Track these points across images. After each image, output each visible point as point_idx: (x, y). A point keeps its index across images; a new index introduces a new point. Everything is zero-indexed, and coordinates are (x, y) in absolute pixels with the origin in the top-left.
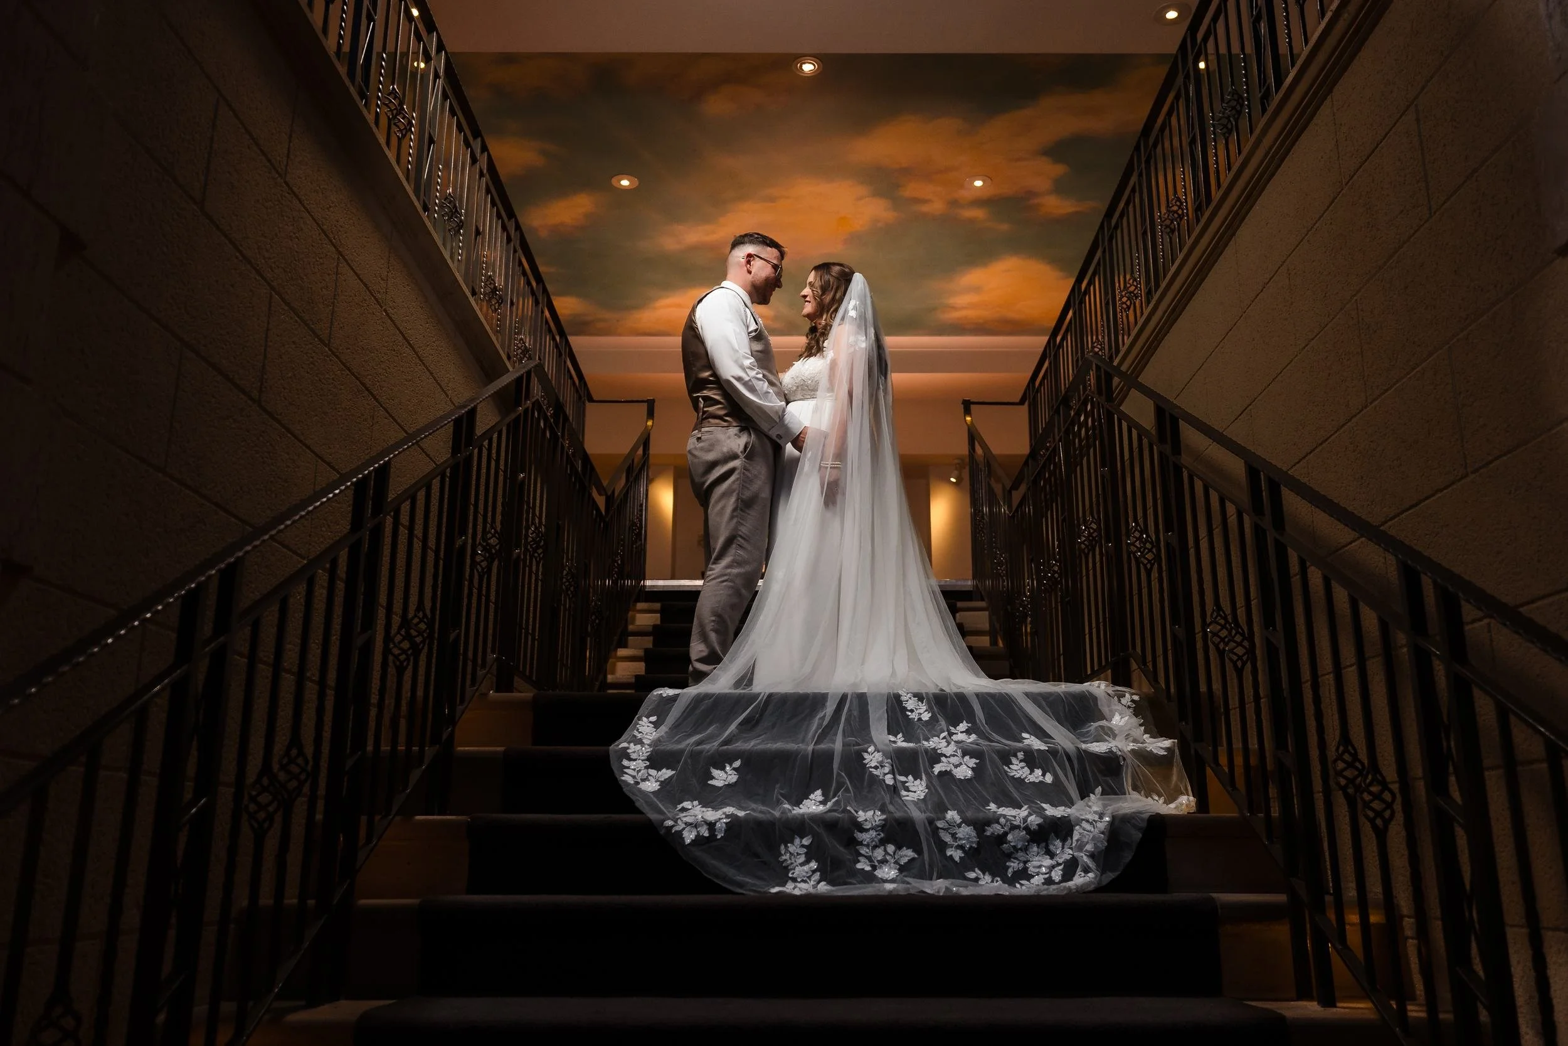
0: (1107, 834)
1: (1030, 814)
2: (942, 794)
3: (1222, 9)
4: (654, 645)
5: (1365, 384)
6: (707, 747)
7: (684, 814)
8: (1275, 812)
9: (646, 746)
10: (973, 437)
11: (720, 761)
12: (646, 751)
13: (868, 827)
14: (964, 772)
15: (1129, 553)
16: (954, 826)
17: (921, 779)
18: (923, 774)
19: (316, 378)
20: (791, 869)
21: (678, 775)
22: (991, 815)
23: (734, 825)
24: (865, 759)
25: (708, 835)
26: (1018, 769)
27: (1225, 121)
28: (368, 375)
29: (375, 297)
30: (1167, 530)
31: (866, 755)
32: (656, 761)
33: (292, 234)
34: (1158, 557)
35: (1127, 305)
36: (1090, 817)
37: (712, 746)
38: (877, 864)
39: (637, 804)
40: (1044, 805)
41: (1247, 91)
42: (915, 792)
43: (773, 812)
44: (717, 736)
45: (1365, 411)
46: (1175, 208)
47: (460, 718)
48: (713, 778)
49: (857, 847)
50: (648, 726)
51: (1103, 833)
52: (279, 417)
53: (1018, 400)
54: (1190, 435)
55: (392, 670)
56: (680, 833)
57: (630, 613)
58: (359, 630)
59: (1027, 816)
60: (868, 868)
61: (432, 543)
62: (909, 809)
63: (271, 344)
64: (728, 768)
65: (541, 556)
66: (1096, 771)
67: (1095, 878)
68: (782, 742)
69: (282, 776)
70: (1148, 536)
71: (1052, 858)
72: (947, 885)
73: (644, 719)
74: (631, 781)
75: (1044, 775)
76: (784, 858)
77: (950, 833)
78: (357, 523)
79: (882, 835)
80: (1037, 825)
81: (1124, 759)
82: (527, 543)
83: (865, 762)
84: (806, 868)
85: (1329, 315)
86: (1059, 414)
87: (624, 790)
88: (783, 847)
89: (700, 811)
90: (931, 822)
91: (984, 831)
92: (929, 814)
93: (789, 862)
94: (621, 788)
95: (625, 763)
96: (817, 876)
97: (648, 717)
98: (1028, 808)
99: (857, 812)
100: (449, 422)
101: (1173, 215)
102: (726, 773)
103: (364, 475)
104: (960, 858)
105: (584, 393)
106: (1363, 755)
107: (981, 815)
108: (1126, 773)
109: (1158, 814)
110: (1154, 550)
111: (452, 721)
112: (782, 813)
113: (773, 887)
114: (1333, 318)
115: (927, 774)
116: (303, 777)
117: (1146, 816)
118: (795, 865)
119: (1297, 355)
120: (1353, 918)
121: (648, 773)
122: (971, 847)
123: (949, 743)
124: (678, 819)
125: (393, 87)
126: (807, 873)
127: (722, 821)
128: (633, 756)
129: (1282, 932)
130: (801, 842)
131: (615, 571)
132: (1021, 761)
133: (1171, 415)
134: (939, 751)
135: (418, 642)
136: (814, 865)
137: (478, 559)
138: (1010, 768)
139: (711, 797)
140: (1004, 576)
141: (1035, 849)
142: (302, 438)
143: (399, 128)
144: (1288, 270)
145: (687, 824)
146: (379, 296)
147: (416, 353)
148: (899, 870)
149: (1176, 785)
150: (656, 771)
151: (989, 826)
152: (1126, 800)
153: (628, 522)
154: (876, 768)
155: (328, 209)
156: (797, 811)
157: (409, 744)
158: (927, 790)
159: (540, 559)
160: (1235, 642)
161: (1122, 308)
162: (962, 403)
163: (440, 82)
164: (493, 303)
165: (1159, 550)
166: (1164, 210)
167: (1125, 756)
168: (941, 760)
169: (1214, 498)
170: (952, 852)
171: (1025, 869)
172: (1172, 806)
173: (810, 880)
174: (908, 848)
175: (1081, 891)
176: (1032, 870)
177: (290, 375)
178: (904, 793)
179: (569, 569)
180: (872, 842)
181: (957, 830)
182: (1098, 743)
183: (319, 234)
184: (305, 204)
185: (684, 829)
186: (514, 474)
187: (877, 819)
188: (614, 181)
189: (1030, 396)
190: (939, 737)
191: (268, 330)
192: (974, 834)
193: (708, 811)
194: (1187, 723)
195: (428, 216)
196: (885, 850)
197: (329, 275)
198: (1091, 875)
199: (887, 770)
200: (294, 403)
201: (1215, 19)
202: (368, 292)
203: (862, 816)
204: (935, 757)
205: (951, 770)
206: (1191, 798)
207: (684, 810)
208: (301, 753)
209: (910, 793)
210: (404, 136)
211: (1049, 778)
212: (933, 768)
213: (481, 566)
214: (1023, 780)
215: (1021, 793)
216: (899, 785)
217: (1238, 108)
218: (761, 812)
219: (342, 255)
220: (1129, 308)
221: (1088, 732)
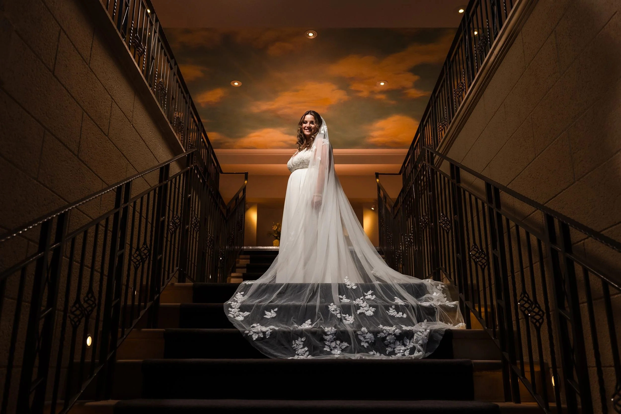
0: (428, 337)
1: (396, 329)
2: (360, 321)
3: (479, 2)
4: (247, 272)
5: (535, 149)
6: (263, 303)
7: (253, 329)
8: (498, 329)
9: (239, 303)
10: (379, 188)
11: (269, 308)
12: (238, 305)
13: (329, 334)
14: (370, 312)
15: (440, 226)
16: (365, 334)
17: (352, 316)
18: (353, 314)
19: (102, 149)
20: (297, 350)
21: (251, 314)
22: (380, 329)
23: (274, 333)
24: (329, 308)
25: (263, 337)
26: (392, 312)
27: (480, 48)
28: (125, 150)
29: (128, 119)
30: (455, 215)
31: (329, 307)
32: (243, 308)
33: (92, 89)
34: (451, 226)
35: (441, 129)
36: (421, 330)
37: (267, 303)
38: (332, 348)
39: (234, 325)
40: (402, 326)
41: (489, 35)
42: (349, 321)
43: (290, 328)
44: (268, 299)
45: (535, 160)
46: (461, 87)
47: (162, 292)
48: (266, 315)
49: (324, 342)
50: (240, 296)
51: (426, 336)
52: (87, 163)
53: (398, 173)
54: (463, 174)
55: (132, 267)
56: (251, 336)
57: (237, 260)
58: (118, 249)
59: (395, 330)
60: (329, 350)
61: (150, 220)
62: (346, 327)
63: (83, 133)
64: (272, 311)
65: (198, 230)
66: (425, 313)
67: (423, 354)
68: (295, 301)
69: (85, 305)
70: (447, 218)
71: (405, 346)
72: (361, 356)
73: (239, 293)
74: (232, 316)
75: (403, 314)
76: (294, 346)
77: (363, 336)
78: (117, 205)
79: (335, 337)
80: (399, 333)
81: (436, 309)
82: (191, 224)
83: (329, 309)
84: (303, 350)
85: (520, 122)
86: (413, 173)
87: (229, 320)
88: (293, 342)
89: (260, 327)
90: (355, 332)
91: (377, 335)
92: (354, 329)
93: (296, 347)
94: (228, 319)
95: (230, 309)
96: (307, 353)
97: (240, 292)
98: (396, 326)
99: (325, 328)
100: (157, 169)
101: (460, 89)
102: (271, 313)
103: (120, 185)
104: (367, 346)
105: (219, 170)
106: (531, 298)
107: (376, 329)
108: (437, 315)
109: (449, 329)
110: (450, 224)
111: (159, 292)
112: (294, 328)
113: (289, 357)
114: (522, 123)
115: (354, 313)
116: (94, 305)
117: (444, 330)
118: (298, 348)
119: (508, 140)
120: (527, 368)
121: (239, 313)
122: (371, 342)
123: (364, 302)
124: (250, 330)
125: (137, 35)
126: (303, 352)
127: (269, 331)
128: (233, 307)
129: (499, 375)
130: (301, 340)
131: (231, 241)
132: (393, 309)
133: (456, 167)
134: (359, 305)
135: (144, 257)
136: (306, 349)
137: (171, 227)
138: (389, 312)
139: (264, 322)
140: (391, 243)
141: (398, 343)
142: (96, 173)
143: (139, 52)
144: (504, 105)
145: (254, 332)
146: (129, 118)
147: (146, 144)
148: (341, 351)
149: (458, 319)
150: (242, 313)
151: (379, 333)
152: (436, 324)
153: (236, 221)
154: (334, 311)
155: (108, 80)
156: (300, 328)
157: (140, 302)
158: (354, 320)
159: (198, 231)
160: (482, 257)
161: (440, 130)
162: (375, 174)
163: (157, 35)
164: (180, 128)
165: (452, 224)
166: (456, 88)
167: (437, 308)
168: (360, 308)
169: (473, 198)
170: (364, 344)
171: (394, 351)
172: (456, 326)
173: (305, 355)
174: (345, 342)
175: (416, 358)
176: (396, 351)
177: (91, 146)
178: (344, 321)
179: (210, 237)
180: (330, 340)
181: (366, 335)
182: (426, 302)
183: (104, 90)
184: (98, 77)
185: (253, 334)
186: (186, 195)
187: (333, 331)
188: (232, 83)
189: (403, 171)
190: (360, 299)
191: (82, 126)
192: (373, 337)
193: (263, 327)
194: (462, 294)
195: (151, 89)
196: (336, 343)
197: (108, 107)
198: (421, 353)
199: (338, 312)
200: (93, 158)
201: (476, 7)
202: (125, 116)
203: (326, 329)
204: (358, 307)
205: (364, 312)
206: (464, 324)
207: (253, 327)
208: (93, 296)
209: (347, 321)
210: (141, 55)
211: (405, 316)
212: (357, 311)
213: (171, 230)
214: (394, 316)
215: (392, 321)
216: (343, 318)
217: (486, 42)
218: (285, 328)
219: (113, 99)
220: (442, 130)
221: (422, 299)
